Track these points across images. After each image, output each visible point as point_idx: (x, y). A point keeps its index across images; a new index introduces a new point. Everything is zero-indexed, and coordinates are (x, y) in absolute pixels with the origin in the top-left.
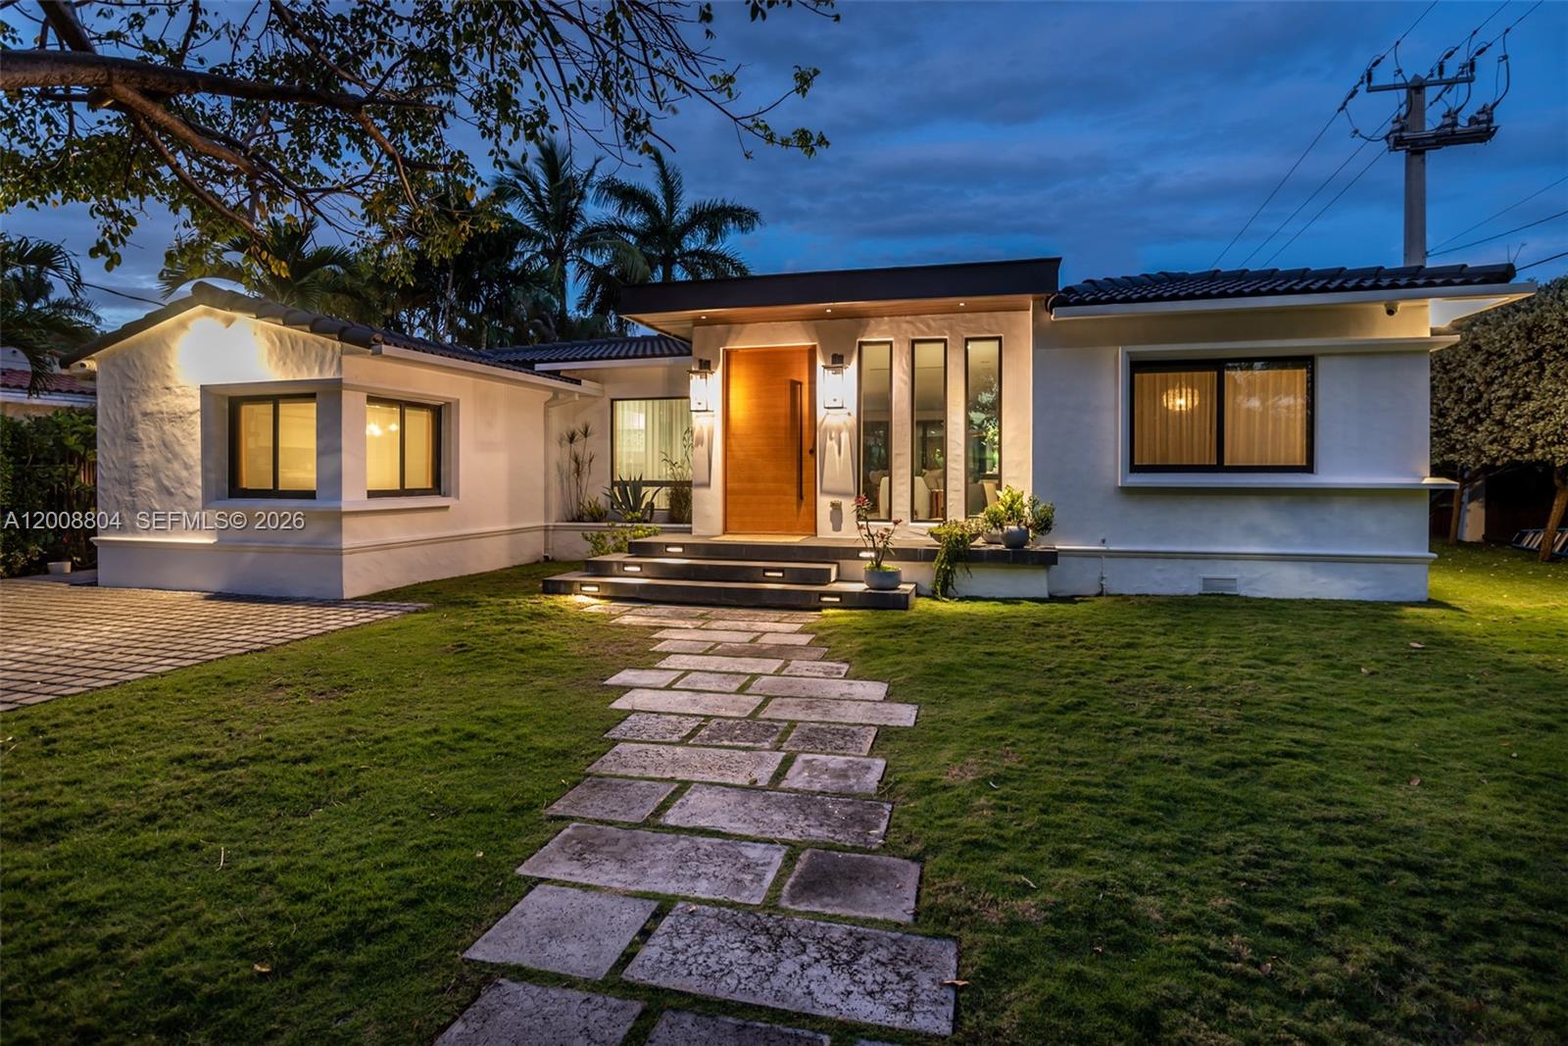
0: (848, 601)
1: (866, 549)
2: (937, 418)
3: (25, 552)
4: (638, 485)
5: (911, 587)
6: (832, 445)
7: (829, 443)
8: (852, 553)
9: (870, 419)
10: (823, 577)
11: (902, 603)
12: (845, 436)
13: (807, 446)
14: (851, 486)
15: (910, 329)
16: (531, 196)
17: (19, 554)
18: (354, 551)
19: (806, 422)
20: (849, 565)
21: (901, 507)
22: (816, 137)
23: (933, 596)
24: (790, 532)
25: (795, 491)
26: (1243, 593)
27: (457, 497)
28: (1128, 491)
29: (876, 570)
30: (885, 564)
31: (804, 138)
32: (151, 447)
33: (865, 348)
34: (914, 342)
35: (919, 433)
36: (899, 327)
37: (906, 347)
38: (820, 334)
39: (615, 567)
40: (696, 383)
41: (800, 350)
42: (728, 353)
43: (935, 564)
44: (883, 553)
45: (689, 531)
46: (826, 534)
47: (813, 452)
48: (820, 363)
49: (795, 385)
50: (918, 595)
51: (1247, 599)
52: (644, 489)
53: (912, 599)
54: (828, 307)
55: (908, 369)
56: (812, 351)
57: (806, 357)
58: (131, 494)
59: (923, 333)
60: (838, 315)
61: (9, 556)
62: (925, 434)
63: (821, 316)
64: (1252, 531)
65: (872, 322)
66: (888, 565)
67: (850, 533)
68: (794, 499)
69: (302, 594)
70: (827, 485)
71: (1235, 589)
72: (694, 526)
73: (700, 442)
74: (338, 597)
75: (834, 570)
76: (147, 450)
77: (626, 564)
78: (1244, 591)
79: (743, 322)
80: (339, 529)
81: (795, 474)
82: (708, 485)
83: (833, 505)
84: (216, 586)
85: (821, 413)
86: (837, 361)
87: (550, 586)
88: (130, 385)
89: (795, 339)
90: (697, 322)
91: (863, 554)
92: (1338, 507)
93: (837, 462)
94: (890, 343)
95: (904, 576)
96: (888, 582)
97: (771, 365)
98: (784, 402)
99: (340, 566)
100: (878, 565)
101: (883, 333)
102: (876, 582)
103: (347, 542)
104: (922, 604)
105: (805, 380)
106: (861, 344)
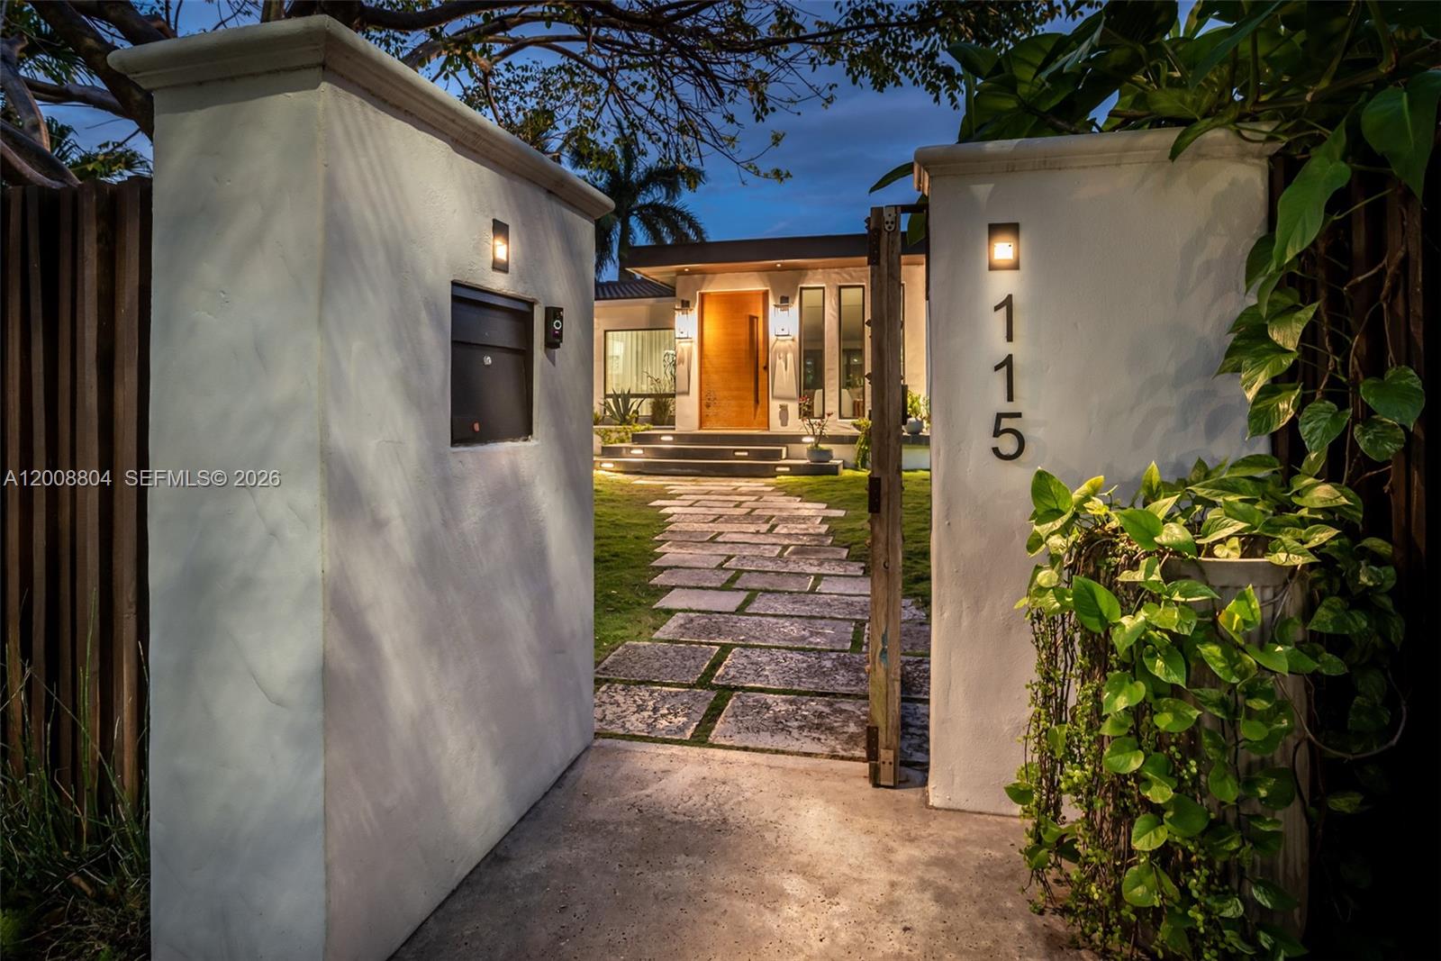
0: (796, 470)
1: (808, 435)
2: (859, 347)
4: (627, 397)
5: (840, 462)
6: (780, 363)
7: (778, 361)
8: (796, 439)
9: (807, 348)
10: (777, 455)
11: (834, 470)
12: (790, 356)
13: (762, 363)
14: (794, 392)
15: (837, 277)
19: (761, 347)
20: (794, 448)
21: (832, 406)
22: (785, 172)
23: (855, 468)
24: (749, 426)
25: (753, 396)
29: (815, 451)
30: (821, 446)
31: (777, 173)
33: (804, 292)
34: (840, 287)
35: (844, 361)
36: (829, 276)
37: (835, 291)
38: (772, 282)
39: (624, 451)
40: (679, 316)
41: (757, 293)
42: (702, 295)
43: (857, 446)
44: (821, 438)
45: (675, 426)
46: (776, 427)
47: (766, 368)
48: (772, 302)
49: (753, 319)
50: (844, 468)
52: (632, 400)
53: (841, 467)
54: (779, 263)
55: (836, 307)
56: (766, 294)
57: (761, 297)
59: (847, 281)
60: (785, 268)
62: (849, 361)
63: (773, 268)
65: (810, 273)
66: (823, 446)
67: (795, 425)
68: (753, 402)
72: (677, 422)
73: (682, 361)
75: (784, 449)
77: (631, 449)
79: (714, 273)
81: (753, 385)
82: (687, 393)
83: (781, 406)
85: (772, 338)
86: (785, 301)
89: (751, 284)
90: (681, 273)
91: (805, 440)
93: (784, 374)
94: (823, 288)
95: (835, 454)
96: (824, 457)
97: (734, 303)
98: (744, 331)
100: (817, 445)
101: (818, 281)
102: (814, 458)
104: (848, 473)
105: (760, 315)
106: (802, 289)
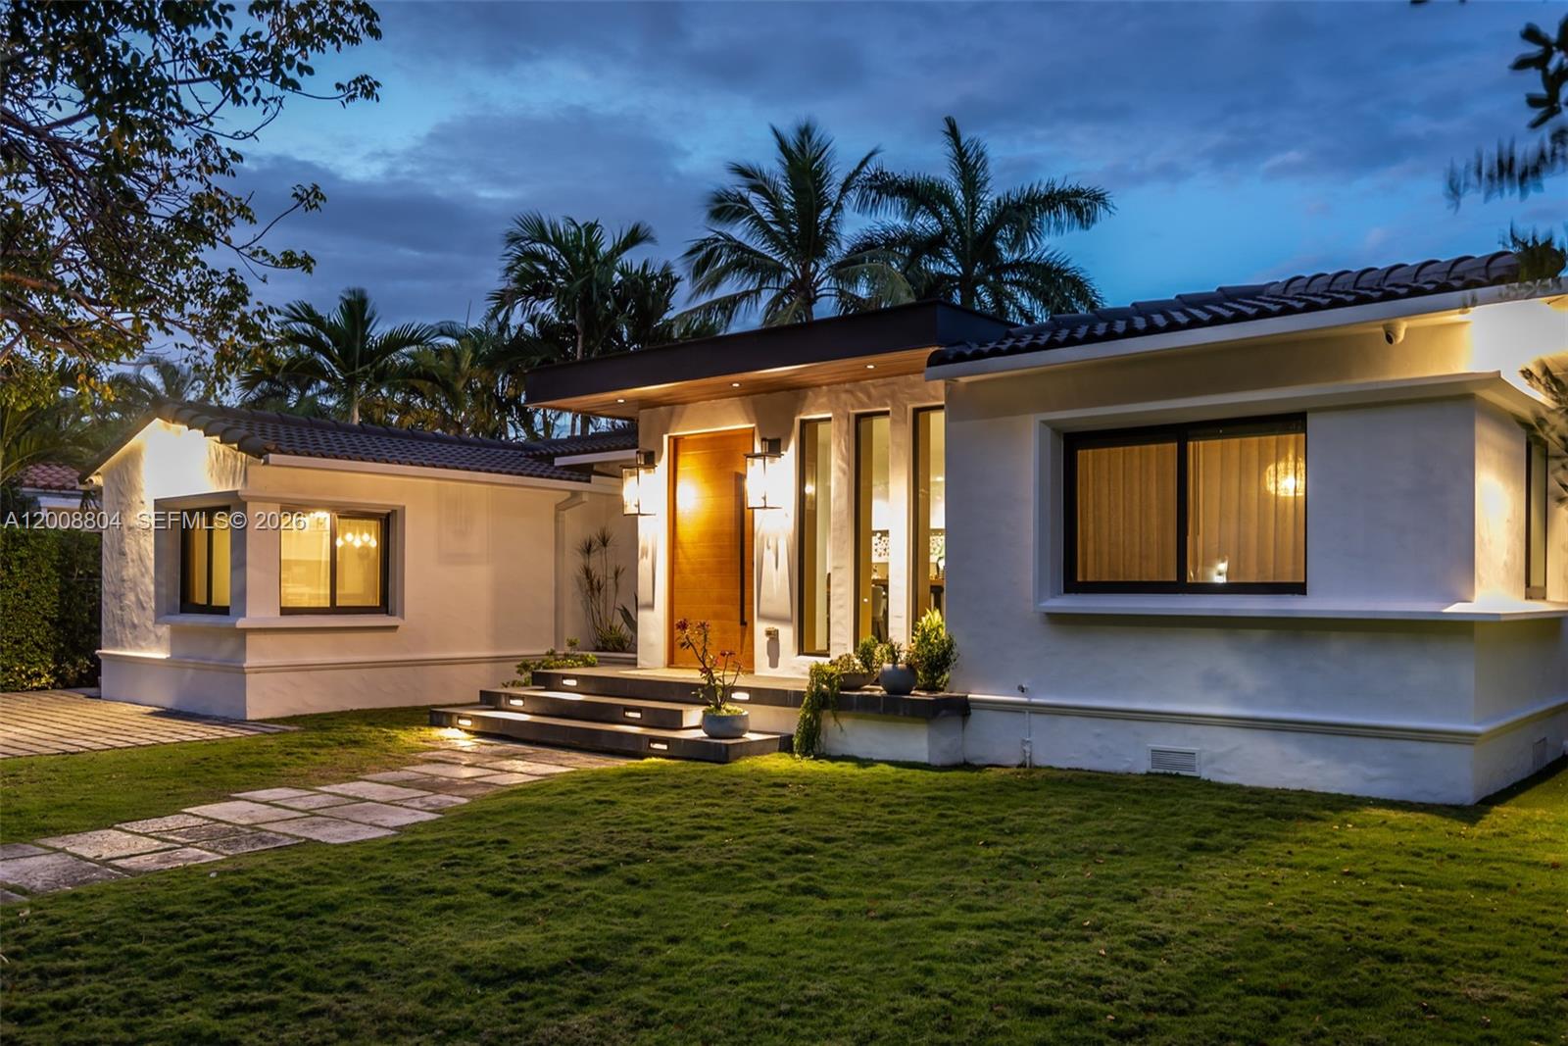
0: (675, 750)
3: (74, 664)
6: (769, 555)
7: (767, 553)
12: (782, 544)
15: (853, 400)
16: (766, 214)
17: (68, 666)
18: (259, 670)
19: (751, 527)
25: (739, 613)
26: (1205, 775)
27: (402, 617)
28: (1059, 620)
30: (729, 708)
32: (133, 561)
34: (861, 417)
36: (837, 398)
37: (846, 425)
38: (758, 413)
39: (503, 700)
40: (630, 481)
41: (738, 433)
42: (673, 441)
43: (801, 710)
45: (633, 663)
46: (763, 671)
47: (751, 563)
49: (740, 479)
51: (1208, 783)
55: (849, 455)
56: (750, 435)
58: (121, 609)
61: (60, 668)
64: (1213, 682)
65: (811, 393)
68: (739, 624)
69: (219, 712)
70: (765, 608)
71: (1192, 767)
72: (639, 656)
73: (645, 552)
74: (241, 717)
75: (685, 711)
76: (131, 564)
77: (512, 697)
78: (1205, 773)
79: (685, 402)
80: (243, 647)
81: (739, 593)
82: (652, 606)
83: (770, 633)
84: (168, 702)
86: (774, 446)
87: (435, 719)
88: (122, 499)
89: (734, 420)
92: (1337, 646)
93: (775, 575)
94: (830, 420)
97: (720, 453)
98: (729, 501)
99: (242, 686)
100: (719, 708)
101: (822, 407)
103: (250, 661)
106: (803, 423)
